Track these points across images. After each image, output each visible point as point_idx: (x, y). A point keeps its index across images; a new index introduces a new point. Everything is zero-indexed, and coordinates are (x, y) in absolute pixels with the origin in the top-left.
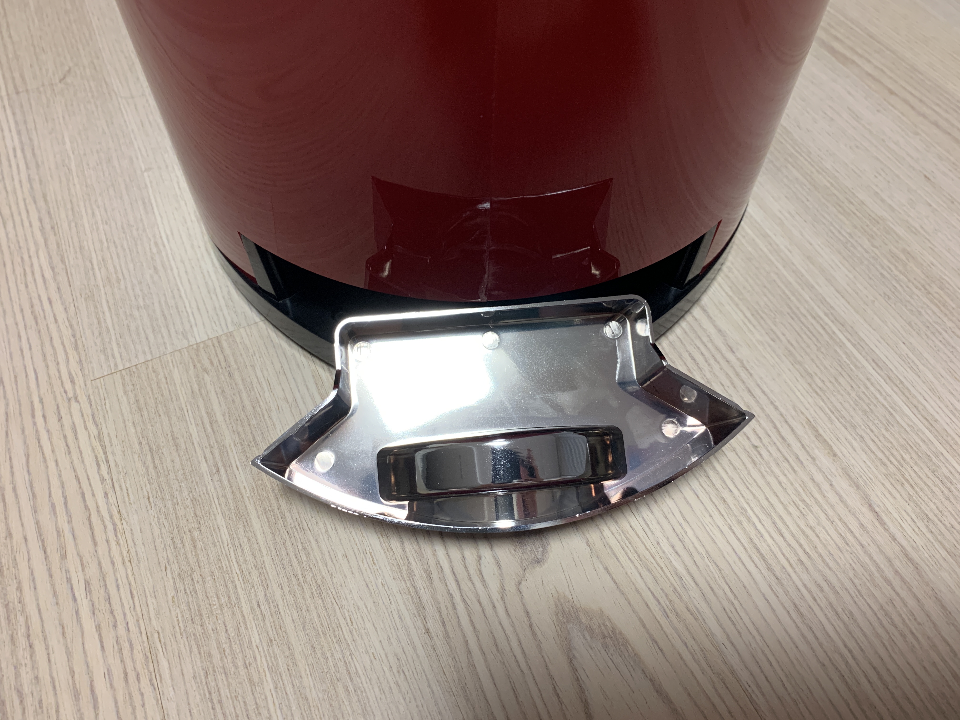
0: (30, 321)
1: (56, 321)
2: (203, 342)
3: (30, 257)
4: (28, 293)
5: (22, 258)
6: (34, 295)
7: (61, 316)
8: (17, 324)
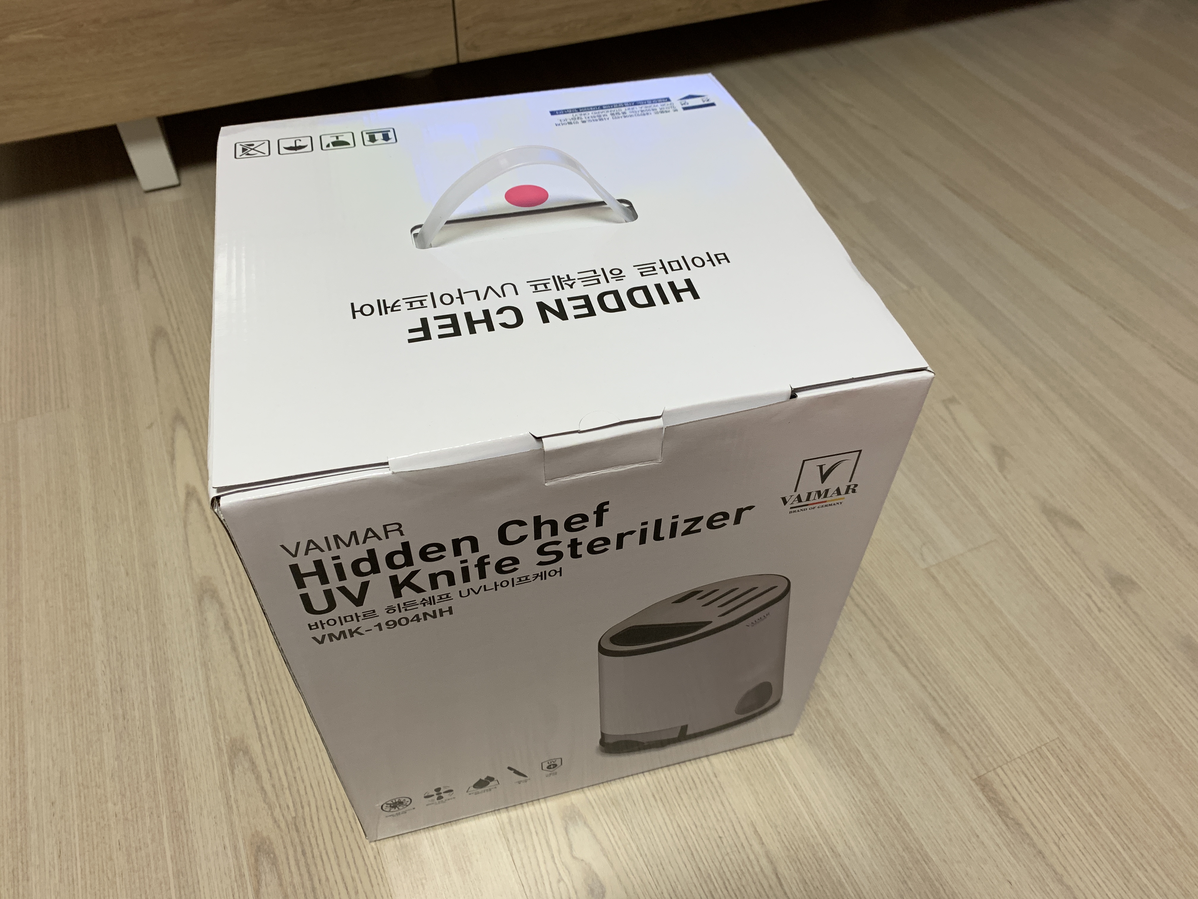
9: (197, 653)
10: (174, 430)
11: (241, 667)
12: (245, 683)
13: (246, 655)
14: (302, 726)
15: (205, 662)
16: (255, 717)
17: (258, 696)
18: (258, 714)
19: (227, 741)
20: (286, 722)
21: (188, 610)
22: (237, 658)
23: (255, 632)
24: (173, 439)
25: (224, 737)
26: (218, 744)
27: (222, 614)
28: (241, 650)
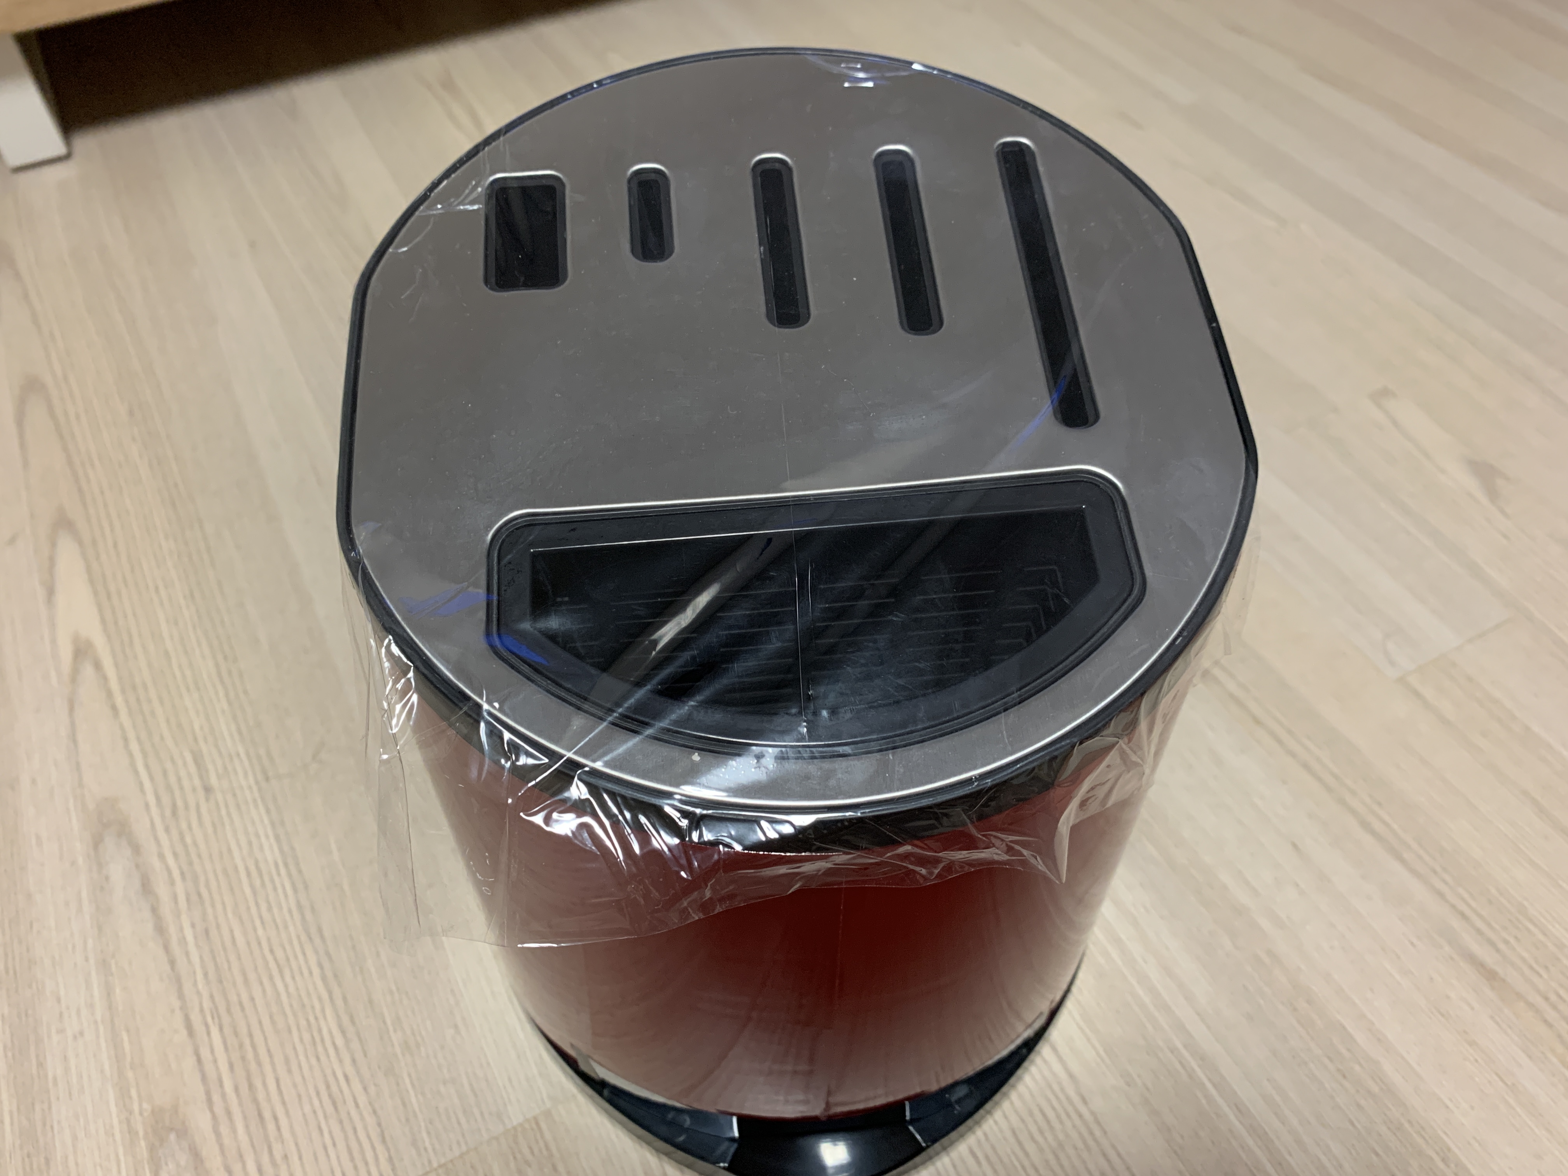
0: (330, 1109)
1: (357, 1106)
2: (521, 1125)
3: (316, 1018)
4: (323, 1071)
5: (308, 1020)
6: (328, 1072)
7: (362, 1100)
8: (315, 1112)
9: (90, 942)
10: (54, 545)
11: (172, 963)
12: (181, 996)
13: (183, 941)
14: (289, 1071)
15: (104, 961)
16: (199, 1060)
17: (204, 1017)
18: (205, 1053)
19: (146, 1114)
20: (259, 1064)
21: (73, 863)
22: (167, 948)
23: (199, 895)
24: (52, 560)
25: (140, 1105)
26: (128, 1121)
27: (137, 866)
28: (172, 930)
